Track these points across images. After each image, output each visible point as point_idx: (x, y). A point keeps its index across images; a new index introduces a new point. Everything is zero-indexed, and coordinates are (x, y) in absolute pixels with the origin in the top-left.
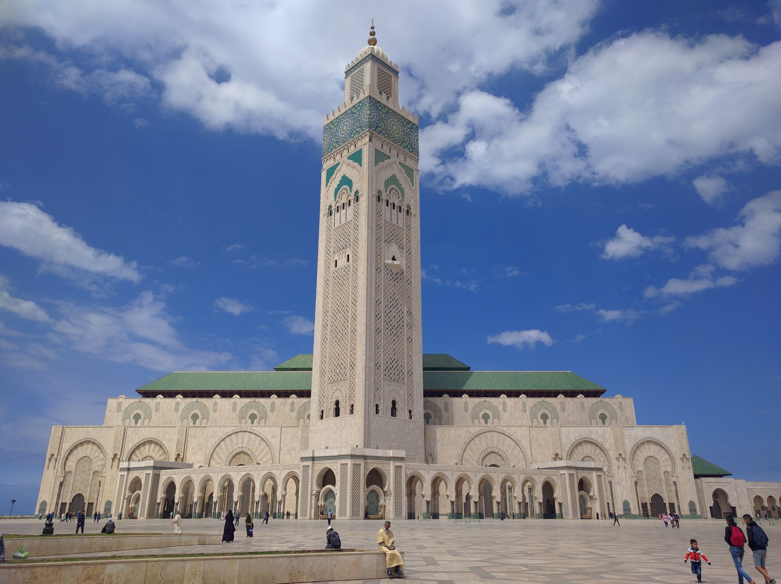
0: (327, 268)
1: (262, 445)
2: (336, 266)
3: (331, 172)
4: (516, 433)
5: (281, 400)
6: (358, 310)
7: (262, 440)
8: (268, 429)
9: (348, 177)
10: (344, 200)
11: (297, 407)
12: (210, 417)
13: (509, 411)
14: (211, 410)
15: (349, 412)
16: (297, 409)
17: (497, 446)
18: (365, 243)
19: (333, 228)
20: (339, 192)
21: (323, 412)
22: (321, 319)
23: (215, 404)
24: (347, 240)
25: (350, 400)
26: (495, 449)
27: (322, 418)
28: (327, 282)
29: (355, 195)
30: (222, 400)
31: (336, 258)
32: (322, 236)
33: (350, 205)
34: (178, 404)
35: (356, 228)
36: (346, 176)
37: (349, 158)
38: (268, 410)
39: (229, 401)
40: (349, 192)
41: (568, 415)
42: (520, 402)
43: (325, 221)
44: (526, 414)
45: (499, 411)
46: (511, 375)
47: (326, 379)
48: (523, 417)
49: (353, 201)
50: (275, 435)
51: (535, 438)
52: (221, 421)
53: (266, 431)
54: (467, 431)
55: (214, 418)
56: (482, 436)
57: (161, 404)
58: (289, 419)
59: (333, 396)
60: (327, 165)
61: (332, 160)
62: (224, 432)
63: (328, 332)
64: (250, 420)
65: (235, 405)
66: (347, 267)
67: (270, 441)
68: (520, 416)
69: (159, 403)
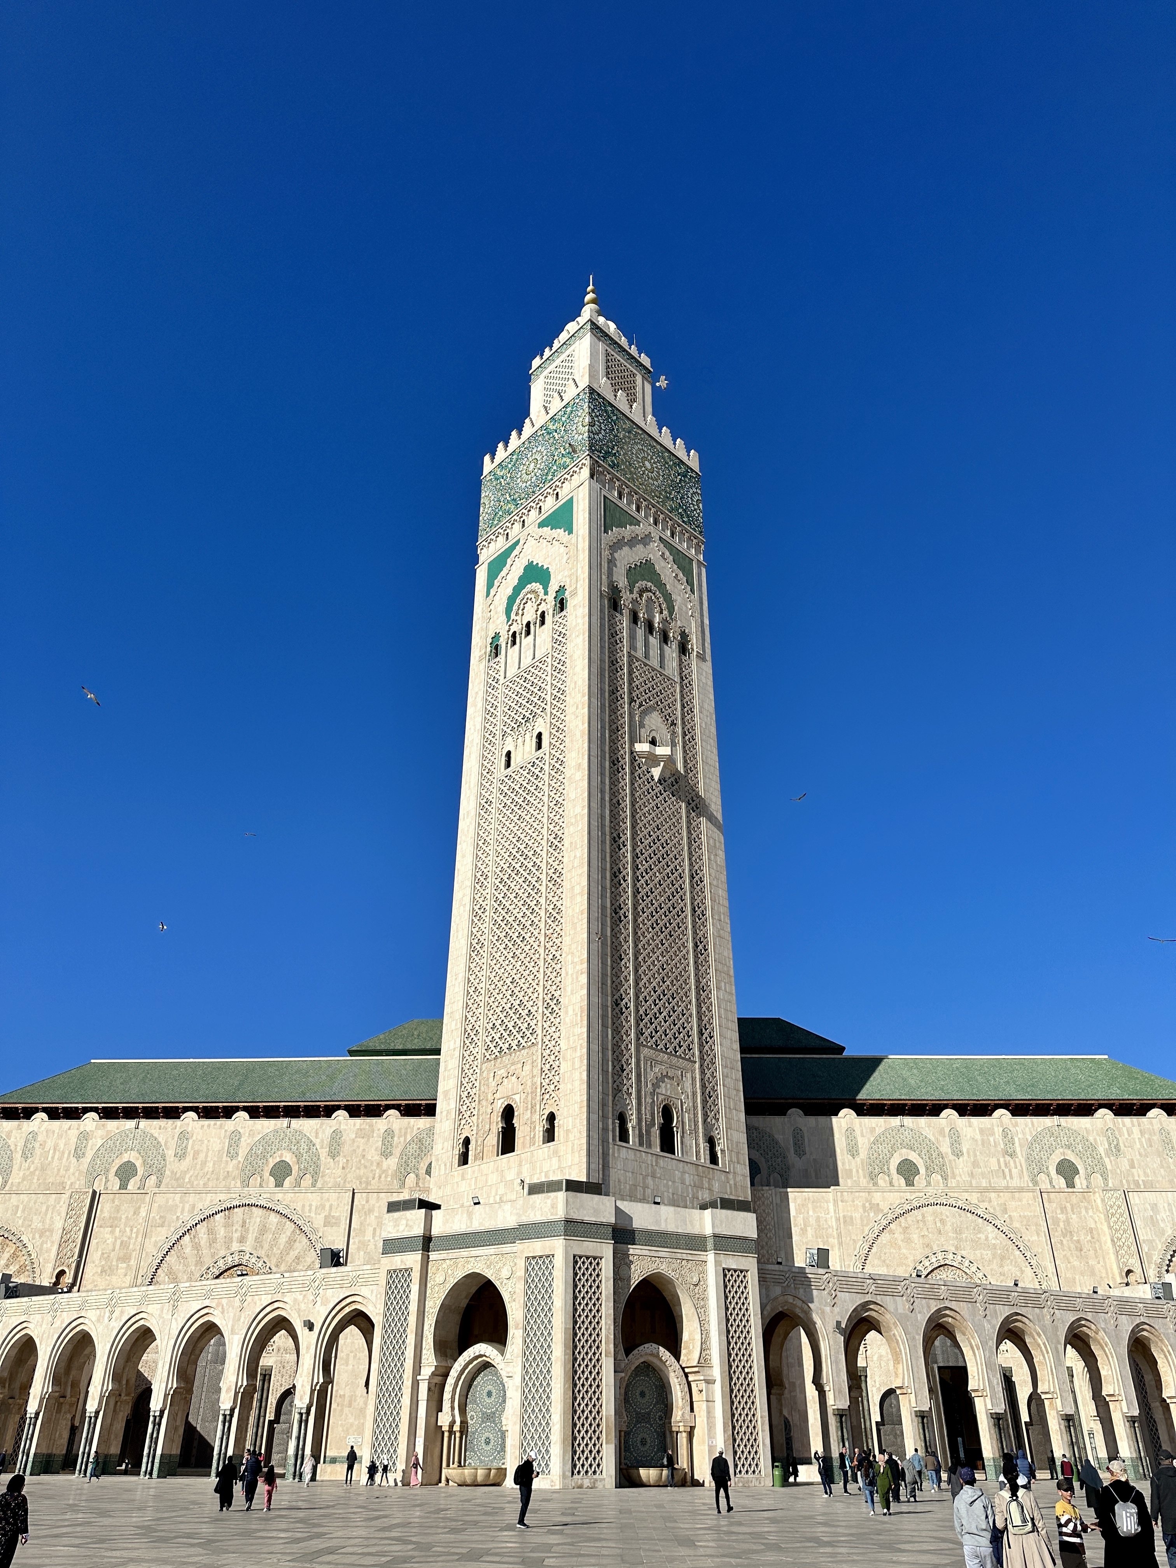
0: (486, 772)
1: (297, 1244)
2: (508, 765)
3: (498, 565)
4: (1006, 1209)
5: (358, 1122)
6: (565, 860)
7: (298, 1232)
8: (314, 1199)
9: (540, 565)
10: (530, 615)
11: (399, 1142)
12: (167, 1172)
13: (968, 1153)
14: (170, 1153)
15: (541, 1139)
16: (400, 1148)
17: (957, 1248)
18: (583, 696)
19: (502, 681)
20: (518, 601)
21: (467, 1142)
22: (467, 900)
23: (184, 1136)
24: (535, 700)
25: (544, 1102)
26: (951, 1256)
27: (464, 1159)
28: (484, 805)
29: (555, 598)
30: (203, 1126)
31: (509, 746)
32: (476, 706)
33: (543, 623)
34: (84, 1136)
35: (560, 667)
36: (535, 563)
37: (541, 525)
38: (323, 1153)
39: (221, 1126)
40: (542, 596)
41: (1132, 1166)
42: (996, 1129)
43: (483, 671)
44: (1015, 1162)
45: (940, 1155)
46: (954, 1066)
47: (479, 1051)
48: (1010, 1171)
49: (551, 612)
50: (333, 1217)
51: (1062, 1224)
52: (195, 1183)
53: (310, 1205)
54: (867, 1204)
55: (178, 1175)
56: (910, 1217)
57: (40, 1138)
58: (377, 1175)
59: (497, 1096)
60: (487, 554)
61: (501, 539)
62: (193, 1207)
63: (486, 926)
64: (272, 1179)
65: (235, 1138)
66: (537, 762)
67: (320, 1234)
68: (1000, 1167)
69: (34, 1135)
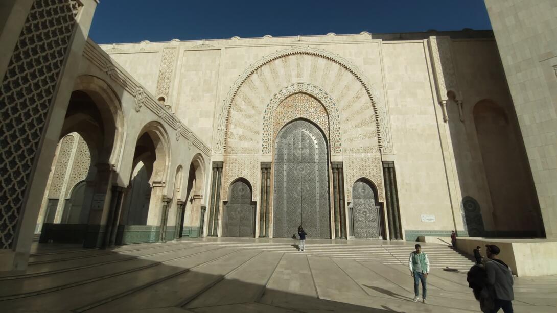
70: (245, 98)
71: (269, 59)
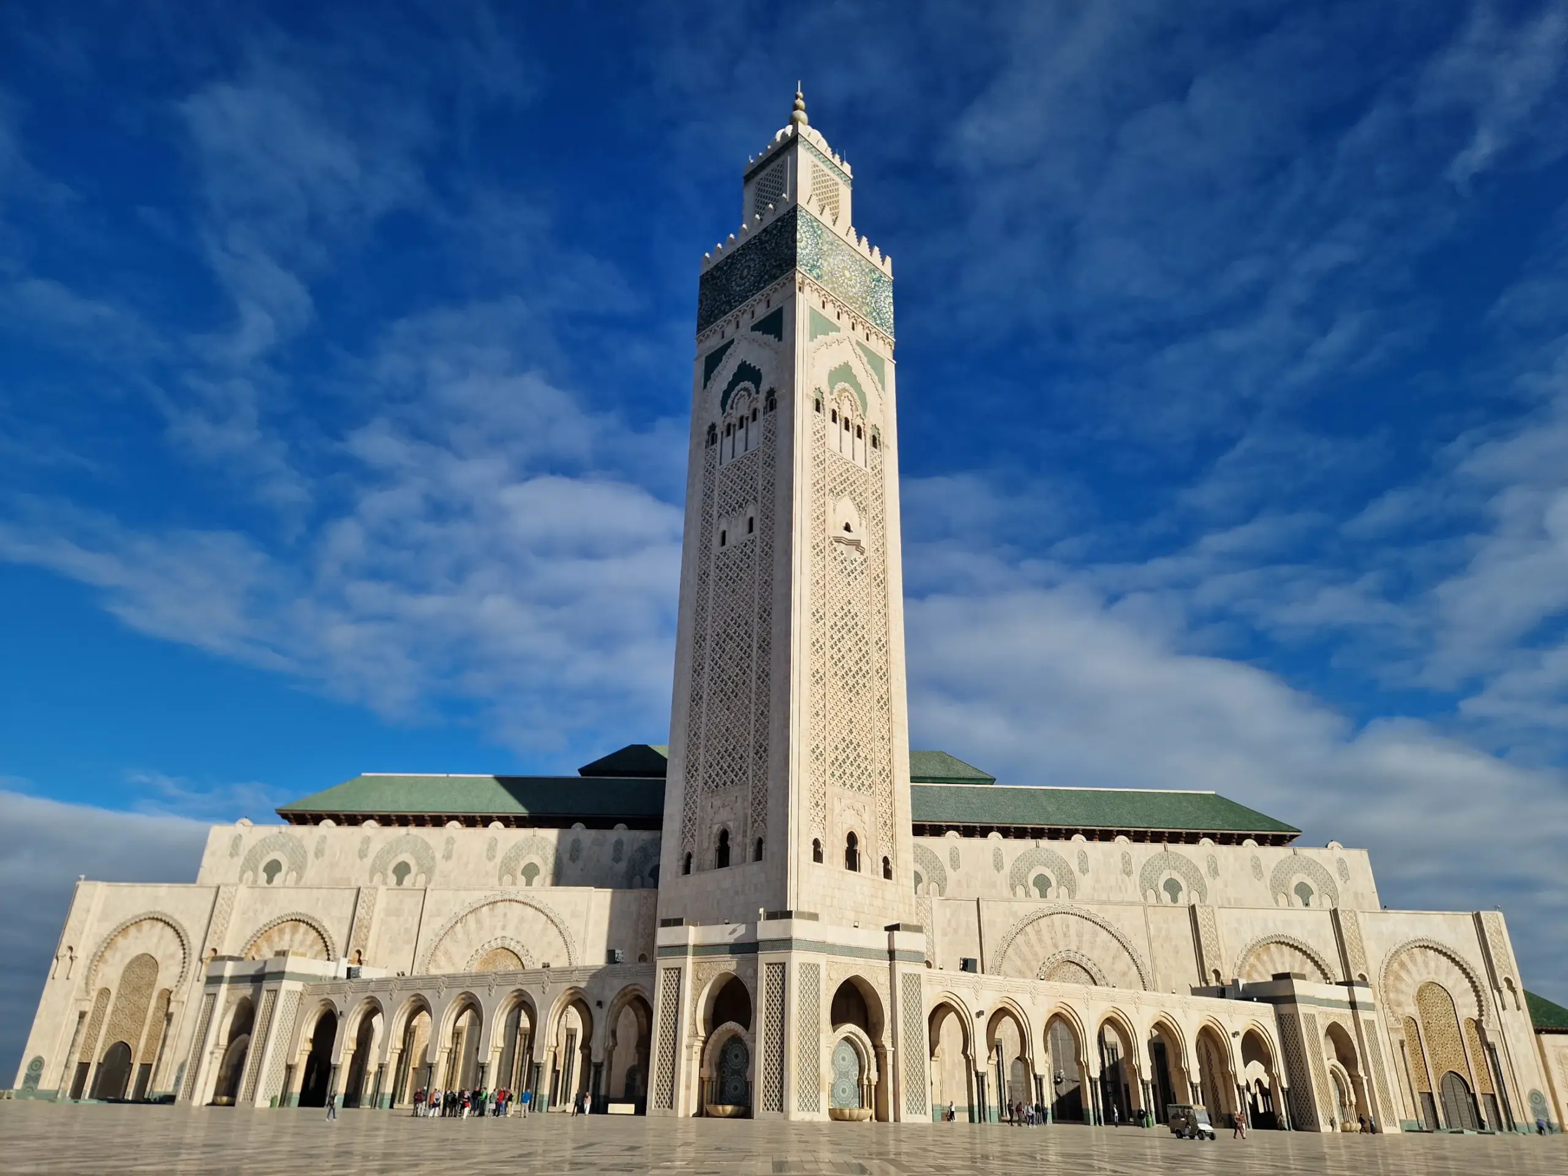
0: (705, 548)
1: (549, 932)
2: (723, 543)
3: (713, 361)
4: (1117, 918)
5: (593, 833)
6: (773, 631)
7: (550, 922)
9: (752, 366)
10: (742, 409)
11: (627, 850)
12: (437, 872)
13: (1093, 871)
14: (438, 856)
15: (751, 858)
16: (629, 856)
17: (1078, 948)
19: (717, 467)
20: (732, 395)
21: (689, 857)
23: (450, 841)
24: (748, 488)
25: (754, 829)
26: (1073, 955)
27: (687, 870)
28: (702, 577)
29: (766, 398)
30: (465, 834)
31: (723, 527)
32: (694, 487)
33: (754, 419)
35: (770, 462)
36: (748, 363)
37: (755, 328)
38: (565, 857)
39: (480, 835)
40: (754, 393)
41: (1226, 885)
42: (1116, 851)
44: (1130, 879)
45: (1070, 872)
47: (699, 784)
48: (1126, 886)
49: (762, 410)
50: (578, 911)
51: (1164, 932)
52: (460, 879)
53: (559, 903)
54: (1008, 912)
55: (445, 872)
56: (1041, 922)
57: (329, 840)
58: (610, 877)
59: (715, 822)
60: (704, 348)
61: (719, 335)
62: (463, 901)
64: (523, 877)
65: (493, 843)
66: (749, 543)
67: (566, 925)
68: (1118, 882)
69: (324, 838)
70: (446, 952)
71: (475, 906)
